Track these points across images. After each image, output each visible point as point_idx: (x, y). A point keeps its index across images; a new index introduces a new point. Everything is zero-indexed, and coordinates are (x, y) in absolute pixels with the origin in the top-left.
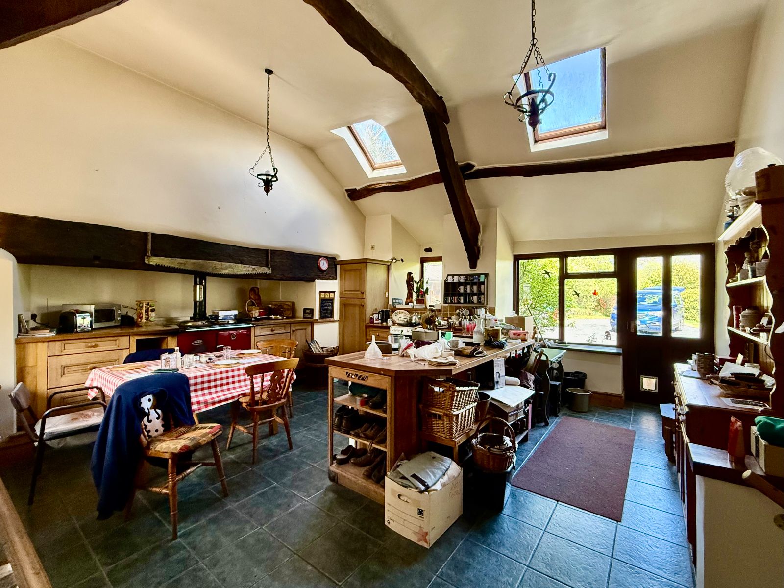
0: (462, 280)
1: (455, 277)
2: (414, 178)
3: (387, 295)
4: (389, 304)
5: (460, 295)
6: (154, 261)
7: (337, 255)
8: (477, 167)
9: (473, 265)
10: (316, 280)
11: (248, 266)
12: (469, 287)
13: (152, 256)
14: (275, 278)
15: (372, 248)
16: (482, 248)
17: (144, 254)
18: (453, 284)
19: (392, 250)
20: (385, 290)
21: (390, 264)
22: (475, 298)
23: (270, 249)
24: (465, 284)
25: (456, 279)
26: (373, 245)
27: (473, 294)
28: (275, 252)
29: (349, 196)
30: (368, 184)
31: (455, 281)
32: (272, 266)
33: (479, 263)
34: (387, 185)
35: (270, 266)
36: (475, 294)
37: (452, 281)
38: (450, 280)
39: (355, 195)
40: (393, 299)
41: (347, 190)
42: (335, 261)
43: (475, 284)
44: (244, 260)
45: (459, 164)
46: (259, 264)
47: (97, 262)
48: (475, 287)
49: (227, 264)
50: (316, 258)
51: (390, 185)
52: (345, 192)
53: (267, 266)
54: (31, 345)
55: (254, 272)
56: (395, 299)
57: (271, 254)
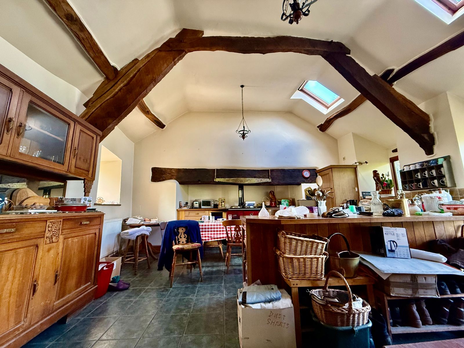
0: (418, 167)
1: (411, 166)
2: (351, 102)
3: (356, 189)
4: (360, 196)
5: (418, 181)
6: (217, 180)
7: (316, 167)
8: (397, 69)
9: (429, 151)
10: (302, 184)
11: (258, 179)
12: (426, 172)
13: (217, 178)
14: (274, 184)
15: (344, 158)
16: (437, 134)
17: (214, 178)
18: (410, 172)
19: (356, 156)
20: (354, 186)
21: (357, 167)
22: (436, 181)
23: (270, 169)
24: (422, 170)
25: (412, 168)
26: (344, 157)
27: (433, 178)
28: (272, 170)
29: (320, 130)
30: (327, 118)
31: (411, 169)
32: (271, 178)
33: (435, 148)
34: (336, 114)
35: (270, 178)
36: (434, 178)
37: (408, 170)
38: (406, 169)
39: (323, 128)
40: (363, 193)
41: (318, 127)
42: (315, 171)
43: (433, 168)
44: (256, 176)
45: (379, 76)
46: (264, 177)
47: (200, 182)
48: (434, 172)
49: (248, 179)
50: (301, 171)
51: (338, 113)
52: (317, 128)
53: (268, 178)
54: (181, 212)
55: (262, 182)
56: (364, 192)
57: (271, 172)
